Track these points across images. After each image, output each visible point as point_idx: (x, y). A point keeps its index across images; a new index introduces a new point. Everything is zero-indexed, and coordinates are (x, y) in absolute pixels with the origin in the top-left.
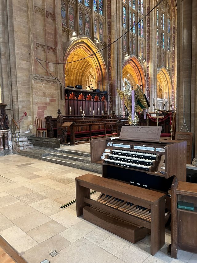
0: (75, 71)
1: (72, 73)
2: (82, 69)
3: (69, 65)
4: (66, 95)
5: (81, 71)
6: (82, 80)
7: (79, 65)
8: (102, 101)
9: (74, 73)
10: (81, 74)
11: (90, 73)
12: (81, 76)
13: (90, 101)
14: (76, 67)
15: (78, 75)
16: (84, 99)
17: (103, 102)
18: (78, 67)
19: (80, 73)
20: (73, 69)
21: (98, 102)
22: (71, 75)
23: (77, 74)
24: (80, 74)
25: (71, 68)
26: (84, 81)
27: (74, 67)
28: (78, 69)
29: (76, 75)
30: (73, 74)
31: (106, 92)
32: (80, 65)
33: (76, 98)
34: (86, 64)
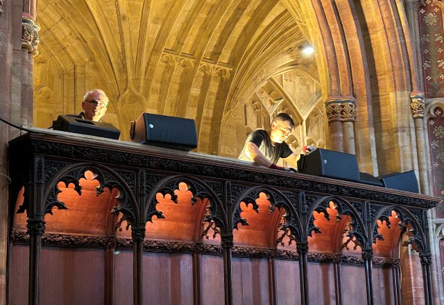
0: (169, 69)
1: (148, 81)
2: (216, 54)
3: (125, 25)
4: (21, 200)
5: (214, 70)
6: (223, 129)
7: (195, 30)
8: (383, 260)
9: (165, 82)
10: (214, 87)
11: (273, 90)
12: (211, 99)
13: (271, 255)
14: (179, 42)
15: (195, 91)
16: (213, 238)
17: (386, 266)
18: (189, 41)
19: (207, 79)
20: (155, 51)
21: (345, 261)
22: (140, 93)
23: (185, 86)
24: (205, 88)
25: (140, 50)
26: (233, 133)
27: (161, 37)
28: (192, 55)
29: (180, 92)
30: (155, 85)
31: (408, 179)
32: (206, 28)
33: (125, 231)
34: (244, 20)
